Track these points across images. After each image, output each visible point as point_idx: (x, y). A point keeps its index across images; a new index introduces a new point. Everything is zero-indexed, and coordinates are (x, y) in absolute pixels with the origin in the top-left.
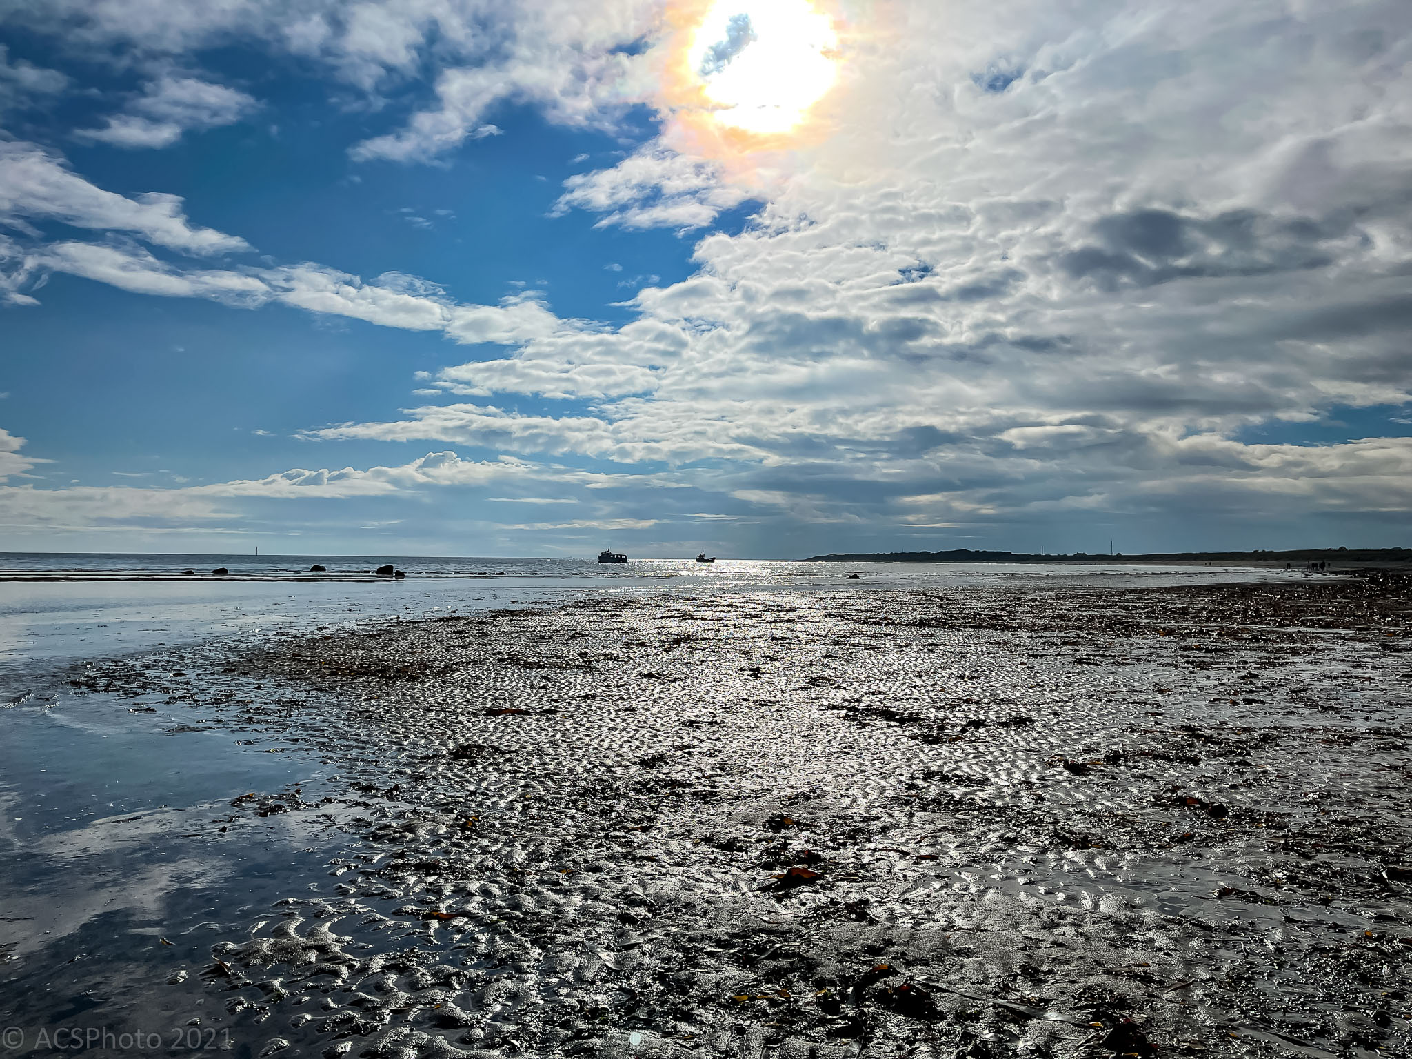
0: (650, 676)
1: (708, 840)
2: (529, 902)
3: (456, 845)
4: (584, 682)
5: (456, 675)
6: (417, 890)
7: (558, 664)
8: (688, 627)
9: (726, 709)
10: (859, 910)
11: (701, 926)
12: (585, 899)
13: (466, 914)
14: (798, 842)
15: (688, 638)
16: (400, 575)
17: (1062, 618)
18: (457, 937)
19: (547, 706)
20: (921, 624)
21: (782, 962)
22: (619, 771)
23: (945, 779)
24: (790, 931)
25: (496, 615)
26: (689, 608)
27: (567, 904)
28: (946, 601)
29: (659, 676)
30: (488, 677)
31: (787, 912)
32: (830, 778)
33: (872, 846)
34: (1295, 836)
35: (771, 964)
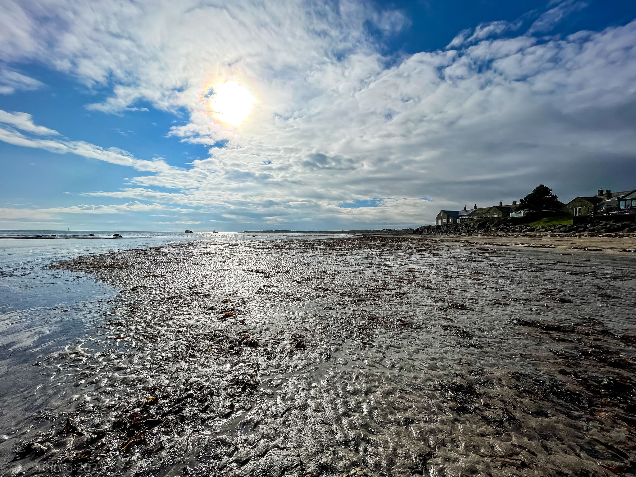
0: (195, 264)
1: (205, 308)
2: (150, 330)
3: (129, 316)
4: (175, 266)
5: (136, 266)
6: (114, 331)
7: (168, 261)
8: (208, 250)
9: (215, 272)
10: (243, 322)
11: (200, 331)
12: (168, 327)
13: (129, 336)
14: (230, 306)
15: (207, 253)
16: (121, 237)
17: (301, 246)
18: (126, 343)
19: (163, 273)
20: (268, 248)
21: (221, 338)
22: (183, 291)
23: (268, 286)
24: (224, 330)
25: (151, 248)
26: (209, 245)
27: (162, 330)
28: (275, 242)
29: (198, 264)
30: (146, 266)
31: (224, 325)
32: (240, 288)
33: (248, 305)
34: (341, 294)
35: (218, 339)
